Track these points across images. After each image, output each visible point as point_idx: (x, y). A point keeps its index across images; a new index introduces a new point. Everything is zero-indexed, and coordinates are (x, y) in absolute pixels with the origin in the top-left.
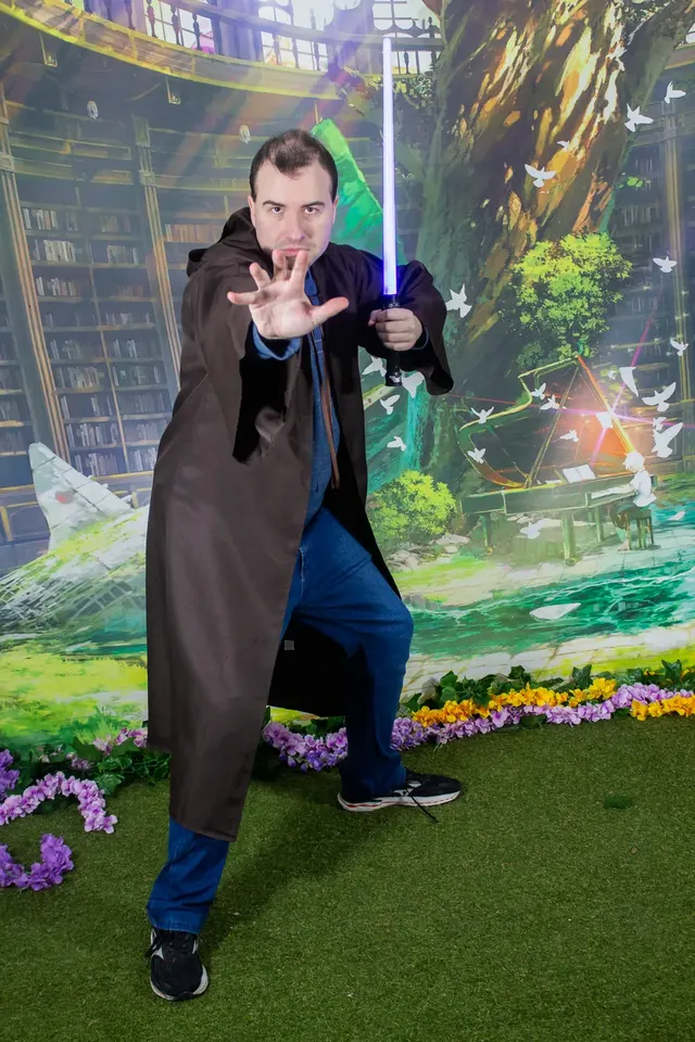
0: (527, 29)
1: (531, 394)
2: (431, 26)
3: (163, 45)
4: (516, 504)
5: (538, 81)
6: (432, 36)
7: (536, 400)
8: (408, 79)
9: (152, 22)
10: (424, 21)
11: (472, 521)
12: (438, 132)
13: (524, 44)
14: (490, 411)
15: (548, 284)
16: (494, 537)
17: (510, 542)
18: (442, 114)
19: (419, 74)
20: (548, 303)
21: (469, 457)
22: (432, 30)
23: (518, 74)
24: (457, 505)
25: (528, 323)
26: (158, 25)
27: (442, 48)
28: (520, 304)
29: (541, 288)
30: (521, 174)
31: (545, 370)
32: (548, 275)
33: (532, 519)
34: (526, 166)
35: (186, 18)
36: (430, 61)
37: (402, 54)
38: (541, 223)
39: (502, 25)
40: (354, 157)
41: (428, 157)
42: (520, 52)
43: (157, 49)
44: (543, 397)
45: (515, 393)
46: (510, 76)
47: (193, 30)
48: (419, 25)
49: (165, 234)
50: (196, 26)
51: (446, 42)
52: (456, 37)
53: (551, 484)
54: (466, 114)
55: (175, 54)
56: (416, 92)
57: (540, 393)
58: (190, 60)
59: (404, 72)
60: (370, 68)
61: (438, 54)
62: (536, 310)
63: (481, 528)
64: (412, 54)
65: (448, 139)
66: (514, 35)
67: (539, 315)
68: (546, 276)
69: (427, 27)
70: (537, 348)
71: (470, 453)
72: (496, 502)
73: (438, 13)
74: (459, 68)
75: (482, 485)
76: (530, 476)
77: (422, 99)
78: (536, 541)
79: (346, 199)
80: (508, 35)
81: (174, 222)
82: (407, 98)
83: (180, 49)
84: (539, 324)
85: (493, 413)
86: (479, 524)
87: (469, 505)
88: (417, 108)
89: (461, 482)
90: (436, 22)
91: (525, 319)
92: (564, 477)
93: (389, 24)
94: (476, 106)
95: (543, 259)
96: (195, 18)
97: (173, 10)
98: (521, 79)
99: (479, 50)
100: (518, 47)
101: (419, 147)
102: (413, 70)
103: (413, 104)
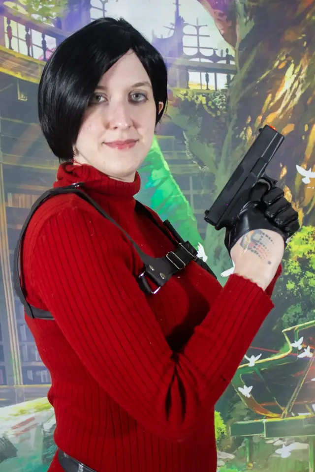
0: (302, 62)
1: (291, 345)
2: (228, 55)
3: (17, 56)
4: (273, 430)
5: (309, 102)
6: (228, 62)
7: (295, 350)
8: (208, 94)
9: (10, 38)
10: (222, 51)
11: (238, 442)
12: (229, 136)
13: (299, 74)
14: (259, 357)
15: (309, 259)
16: (255, 455)
17: (267, 460)
18: (233, 123)
19: (216, 90)
20: (309, 274)
21: (239, 392)
22: (229, 58)
23: (294, 96)
24: (227, 428)
25: (293, 290)
26: (14, 40)
27: (235, 72)
28: (287, 274)
29: (304, 263)
30: (292, 173)
31: (304, 326)
32: (310, 252)
33: (285, 442)
34: (298, 167)
35: (37, 37)
36: (225, 81)
37: (204, 74)
38: (307, 211)
39: (283, 58)
40: (162, 150)
41: (220, 154)
42: (296, 79)
43: (11, 57)
44: (300, 348)
45: (279, 344)
46: (288, 97)
47: (41, 45)
48: (218, 54)
49: (6, 200)
50: (44, 43)
51: (238, 68)
52: (247, 66)
53: (302, 416)
54: (252, 124)
55: (25, 62)
56: (213, 104)
57: (298, 344)
58: (37, 68)
59: (204, 88)
60: (178, 83)
61: (232, 76)
62: (299, 279)
63: (244, 448)
64: (211, 75)
65: (237, 141)
66: (292, 66)
67: (301, 283)
68: (308, 253)
69: (224, 56)
70: (298, 309)
71: (240, 389)
72: (258, 428)
73: (233, 45)
74: (249, 87)
75: (248, 414)
76: (287, 408)
77: (218, 109)
78: (288, 459)
79: (153, 183)
80: (287, 66)
81: (14, 191)
82: (206, 108)
83: (29, 59)
84: (301, 291)
85: (260, 359)
86: (243, 445)
87: (236, 429)
88: (214, 115)
89: (231, 411)
90: (232, 52)
91: (290, 286)
92: (313, 410)
93: (194, 52)
94: (260, 118)
95: (307, 240)
96: (43, 37)
97: (27, 30)
98: (296, 100)
99: (264, 75)
100: (295, 76)
101: (214, 147)
102: (212, 87)
103: (210, 113)
